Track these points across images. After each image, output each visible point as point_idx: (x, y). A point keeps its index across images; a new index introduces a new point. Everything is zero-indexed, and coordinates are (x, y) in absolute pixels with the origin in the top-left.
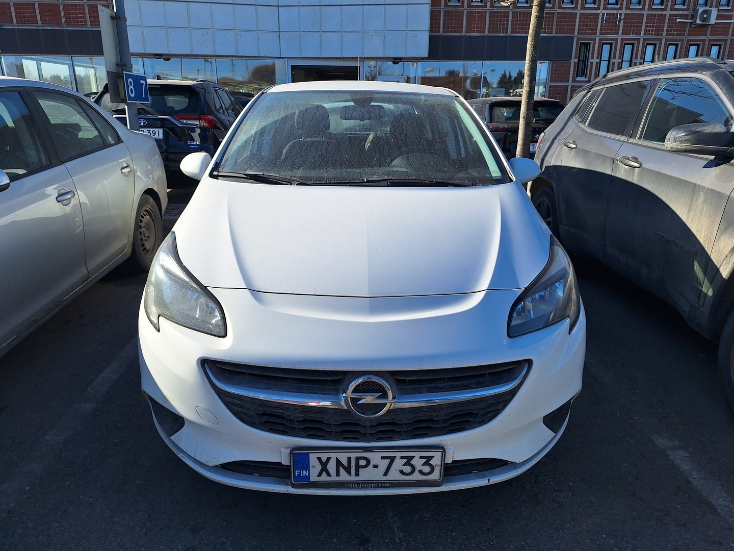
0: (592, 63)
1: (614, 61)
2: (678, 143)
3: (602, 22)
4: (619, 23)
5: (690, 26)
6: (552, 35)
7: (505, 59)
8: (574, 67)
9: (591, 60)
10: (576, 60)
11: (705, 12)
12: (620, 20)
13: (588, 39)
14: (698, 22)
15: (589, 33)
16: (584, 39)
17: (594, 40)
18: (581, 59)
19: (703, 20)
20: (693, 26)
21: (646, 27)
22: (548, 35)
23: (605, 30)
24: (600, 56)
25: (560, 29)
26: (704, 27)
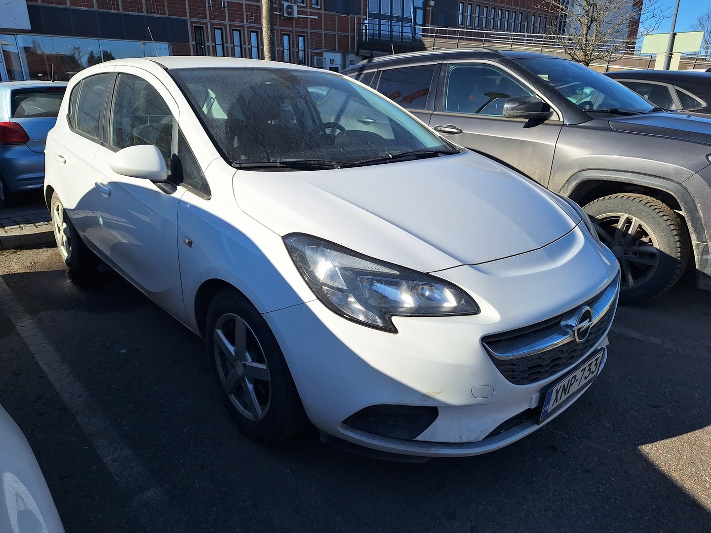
0: (208, 46)
1: (227, 45)
2: (515, 111)
3: (209, 8)
4: (224, 10)
5: (280, 18)
6: (165, 16)
7: (123, 38)
8: (194, 49)
9: (207, 44)
10: (194, 43)
11: (289, 7)
12: (224, 7)
13: (200, 23)
14: (286, 15)
15: (200, 18)
16: (197, 23)
17: (206, 24)
18: (198, 42)
19: (289, 13)
20: (282, 18)
21: (247, 15)
22: (162, 16)
23: (213, 15)
24: (214, 40)
25: (173, 11)
26: (290, 19)
